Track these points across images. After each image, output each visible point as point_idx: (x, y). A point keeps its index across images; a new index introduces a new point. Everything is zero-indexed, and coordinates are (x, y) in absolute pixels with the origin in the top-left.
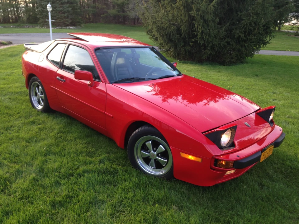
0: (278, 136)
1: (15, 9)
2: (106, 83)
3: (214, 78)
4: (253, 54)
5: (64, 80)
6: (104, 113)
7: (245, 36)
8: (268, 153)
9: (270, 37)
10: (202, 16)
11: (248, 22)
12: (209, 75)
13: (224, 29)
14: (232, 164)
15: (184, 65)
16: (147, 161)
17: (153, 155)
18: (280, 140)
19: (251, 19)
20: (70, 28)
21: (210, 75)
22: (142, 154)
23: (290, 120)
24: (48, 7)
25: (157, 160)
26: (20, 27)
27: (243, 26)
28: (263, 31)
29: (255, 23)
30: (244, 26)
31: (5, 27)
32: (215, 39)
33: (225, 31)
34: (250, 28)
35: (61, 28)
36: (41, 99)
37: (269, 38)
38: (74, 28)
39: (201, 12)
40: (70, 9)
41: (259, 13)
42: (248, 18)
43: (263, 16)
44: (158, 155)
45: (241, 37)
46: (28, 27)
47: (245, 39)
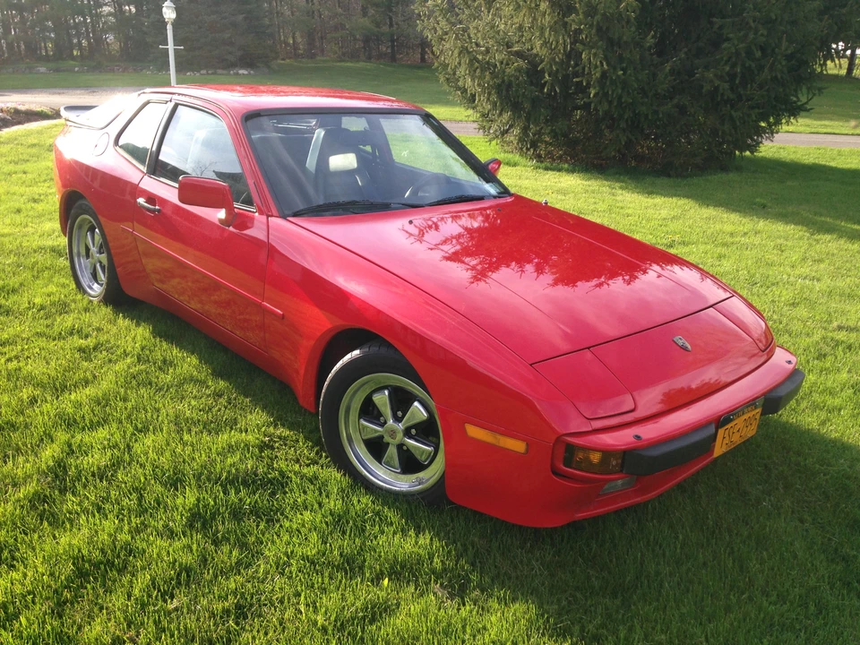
0: (779, 379)
1: (89, 21)
2: (268, 216)
3: (630, 211)
4: (758, 143)
5: (157, 207)
6: (260, 306)
7: (732, 89)
8: (742, 429)
9: (808, 93)
10: (604, 28)
11: (741, 46)
12: (618, 205)
13: (668, 68)
14: (620, 461)
15: (547, 176)
16: (377, 448)
17: (393, 433)
18: (782, 392)
19: (751, 36)
20: (238, 74)
21: (620, 204)
22: (361, 430)
23: (841, 336)
24: (164, 10)
25: (405, 448)
26: (100, 72)
27: (725, 59)
28: (789, 72)
29: (763, 49)
30: (730, 58)
31: (57, 70)
32: (642, 98)
33: (672, 72)
34: (747, 65)
35: (212, 74)
36: (101, 265)
37: (806, 96)
38: (250, 73)
39: (598, 17)
40: (241, 17)
41: (774, 17)
42: (742, 33)
43: (789, 27)
44: (407, 433)
45: (721, 91)
46: (123, 71)
47: (732, 96)
